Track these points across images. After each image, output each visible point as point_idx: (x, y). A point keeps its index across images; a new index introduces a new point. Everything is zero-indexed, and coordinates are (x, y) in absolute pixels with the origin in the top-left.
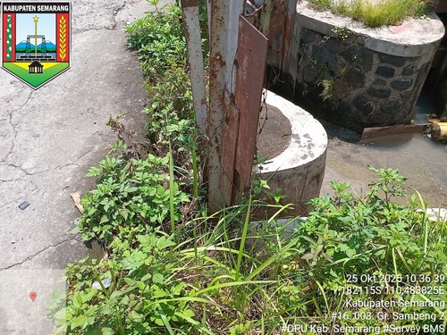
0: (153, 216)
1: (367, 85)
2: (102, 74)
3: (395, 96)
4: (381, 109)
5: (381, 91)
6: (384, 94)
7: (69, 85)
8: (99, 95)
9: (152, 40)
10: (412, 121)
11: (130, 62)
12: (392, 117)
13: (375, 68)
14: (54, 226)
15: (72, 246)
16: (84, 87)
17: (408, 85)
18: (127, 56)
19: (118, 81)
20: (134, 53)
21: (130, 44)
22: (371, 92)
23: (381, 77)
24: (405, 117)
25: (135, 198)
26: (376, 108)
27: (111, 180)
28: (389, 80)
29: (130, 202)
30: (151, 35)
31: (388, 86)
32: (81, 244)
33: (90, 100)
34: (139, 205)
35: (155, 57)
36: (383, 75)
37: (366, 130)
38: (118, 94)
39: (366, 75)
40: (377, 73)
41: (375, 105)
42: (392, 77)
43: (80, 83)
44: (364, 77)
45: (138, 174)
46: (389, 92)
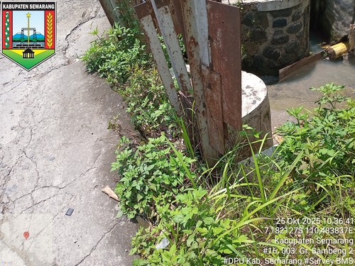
0: (173, 181)
1: (270, 38)
2: (79, 98)
3: (292, 38)
4: (286, 52)
5: (282, 38)
6: (284, 40)
7: (58, 115)
8: (84, 113)
9: (104, 60)
10: (311, 53)
11: (96, 82)
12: (296, 55)
13: (271, 24)
14: (101, 218)
15: (123, 227)
16: (70, 112)
17: (299, 27)
18: (91, 79)
19: (94, 98)
20: (95, 74)
21: (90, 69)
22: (274, 42)
23: (277, 29)
24: (305, 51)
25: (155, 173)
26: (282, 52)
27: (130, 167)
28: (285, 29)
29: (153, 177)
30: (103, 57)
31: (285, 33)
32: (129, 222)
33: (80, 119)
34: (160, 177)
35: (112, 71)
36: (278, 27)
37: (281, 71)
38: (99, 107)
39: (266, 31)
40: (274, 26)
41: (280, 50)
42: (286, 25)
43: (65, 110)
44: (265, 33)
45: (148, 156)
46: (288, 37)
